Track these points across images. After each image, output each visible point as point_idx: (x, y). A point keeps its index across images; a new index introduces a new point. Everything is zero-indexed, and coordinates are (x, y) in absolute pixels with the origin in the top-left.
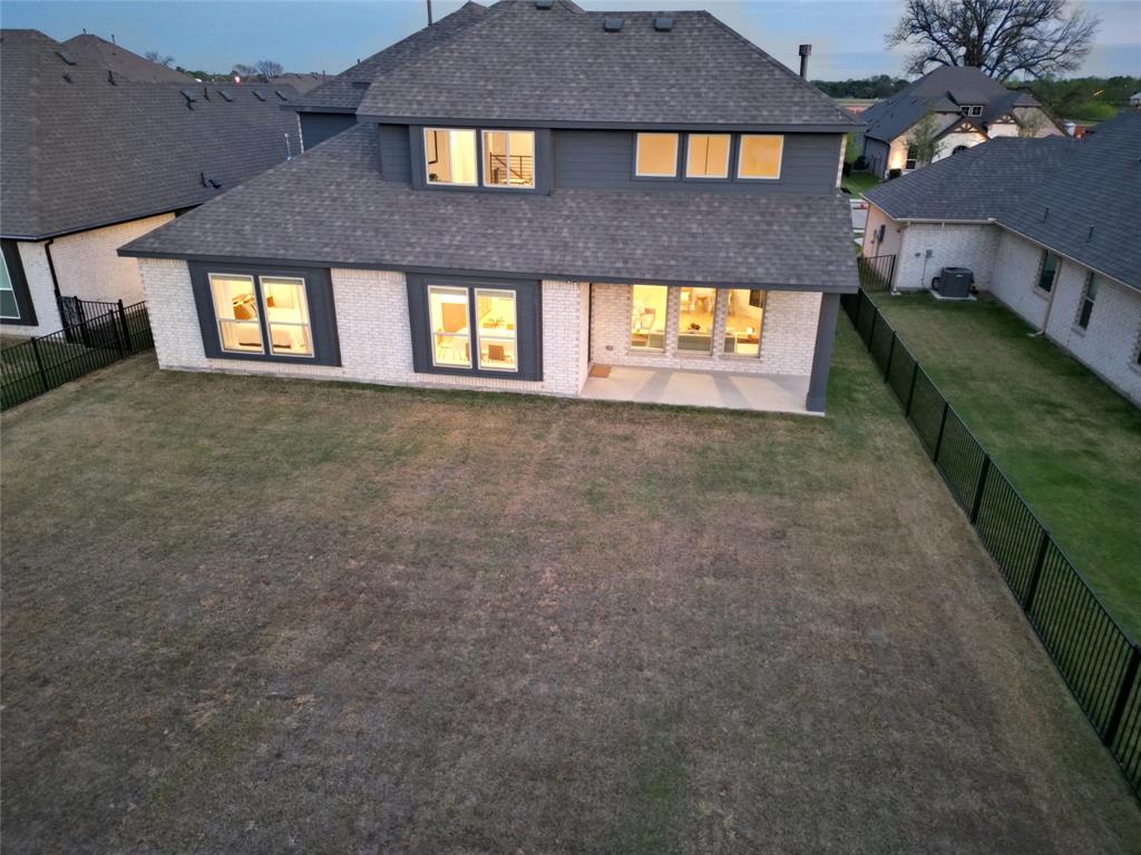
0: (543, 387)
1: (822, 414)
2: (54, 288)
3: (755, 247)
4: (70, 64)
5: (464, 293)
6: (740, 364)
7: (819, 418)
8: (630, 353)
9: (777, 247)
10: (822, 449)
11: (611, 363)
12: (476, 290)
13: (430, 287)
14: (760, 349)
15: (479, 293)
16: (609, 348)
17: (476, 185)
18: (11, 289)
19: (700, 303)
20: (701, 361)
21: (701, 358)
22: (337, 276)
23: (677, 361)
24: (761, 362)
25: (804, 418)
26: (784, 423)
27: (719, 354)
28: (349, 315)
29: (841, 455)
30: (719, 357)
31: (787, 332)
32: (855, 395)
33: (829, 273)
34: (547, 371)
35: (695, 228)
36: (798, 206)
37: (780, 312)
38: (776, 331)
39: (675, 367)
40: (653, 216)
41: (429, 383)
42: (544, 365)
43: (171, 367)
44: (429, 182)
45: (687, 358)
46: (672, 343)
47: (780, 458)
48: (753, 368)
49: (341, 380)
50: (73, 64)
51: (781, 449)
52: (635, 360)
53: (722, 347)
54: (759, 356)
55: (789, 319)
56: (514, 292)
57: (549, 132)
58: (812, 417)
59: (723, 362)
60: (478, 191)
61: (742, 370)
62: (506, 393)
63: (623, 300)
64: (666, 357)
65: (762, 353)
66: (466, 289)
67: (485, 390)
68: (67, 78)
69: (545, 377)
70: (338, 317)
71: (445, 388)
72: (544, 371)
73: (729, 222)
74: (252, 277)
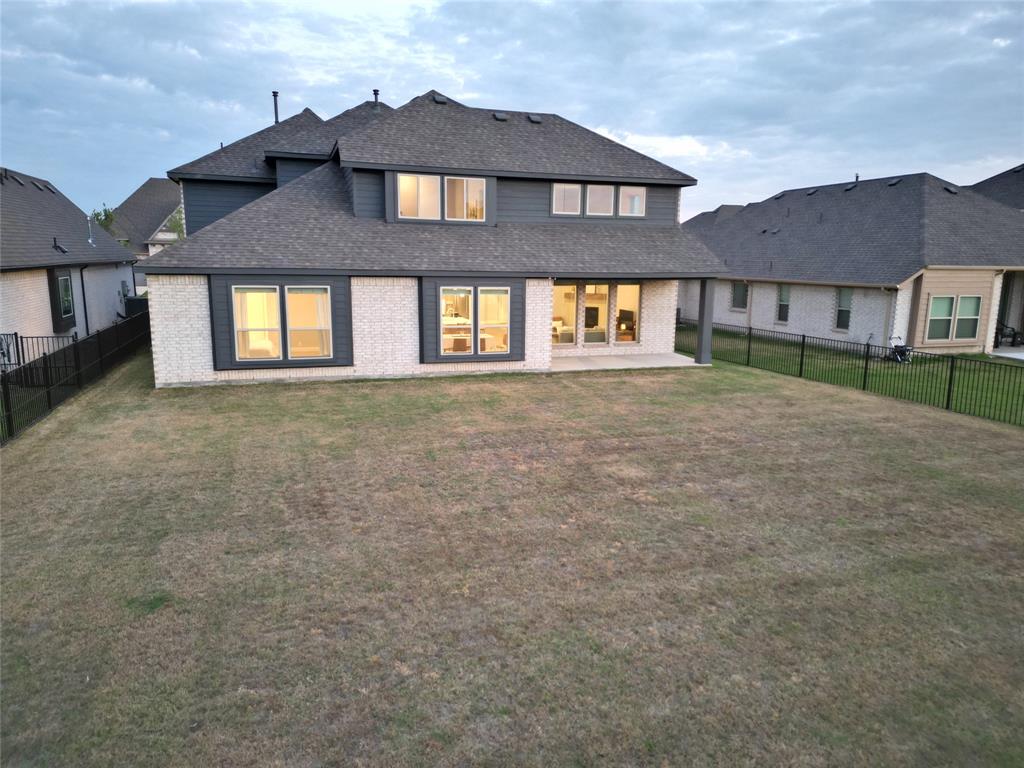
6: (628, 348)
12: (480, 288)
13: (442, 288)
14: (639, 337)
15: (482, 291)
17: (441, 219)
20: (601, 349)
22: (357, 285)
23: (586, 349)
24: (641, 345)
27: (613, 342)
28: (364, 318)
30: (614, 344)
31: (655, 322)
34: (528, 351)
37: (650, 308)
38: (648, 322)
41: (432, 373)
42: (527, 347)
44: (401, 217)
45: (592, 348)
46: (581, 337)
48: (636, 350)
49: (351, 377)
53: (615, 337)
54: (639, 342)
56: (508, 288)
57: (495, 180)
59: (616, 348)
60: (442, 224)
61: (629, 353)
64: (578, 348)
65: (641, 339)
66: (471, 288)
69: (526, 358)
70: (354, 321)
71: (444, 375)
72: (526, 353)
74: (278, 287)
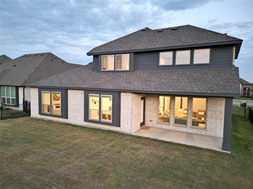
0: (120, 129)
1: (229, 152)
2: (23, 98)
3: (196, 82)
4: (54, 58)
5: (97, 96)
6: (198, 130)
7: (228, 154)
8: (158, 123)
9: (204, 82)
10: (224, 167)
11: (151, 126)
12: (101, 95)
13: (89, 94)
14: (206, 126)
16: (151, 121)
17: (114, 70)
18: (15, 98)
19: (194, 114)
20: (183, 128)
21: (183, 127)
22: (69, 92)
23: (174, 127)
24: (207, 130)
25: (220, 153)
26: (209, 153)
27: (190, 126)
28: (71, 103)
29: (234, 172)
30: (190, 127)
31: (216, 119)
32: (249, 148)
33: (226, 90)
34: (122, 123)
35: (175, 78)
36: (216, 71)
37: (213, 111)
38: (212, 119)
39: (173, 129)
40: (162, 75)
41: (89, 126)
42: (121, 121)
43: (33, 117)
44: (102, 70)
45: (178, 127)
46: (172, 121)
47: (200, 168)
48: (204, 132)
49: (67, 123)
50: (55, 58)
51: (202, 164)
52: (159, 126)
53: (191, 123)
54: (205, 128)
55: (217, 114)
56: (111, 96)
57: (133, 54)
58: (224, 153)
59: (191, 129)
60: (114, 72)
61: (199, 133)
62: (109, 130)
63: (155, 105)
64: (170, 125)
65: (207, 127)
66: (99, 95)
67: (103, 129)
68: (52, 61)
69: (121, 126)
70: (68, 104)
71: (92, 127)
72: (121, 123)
73: (188, 76)
74: (50, 92)
